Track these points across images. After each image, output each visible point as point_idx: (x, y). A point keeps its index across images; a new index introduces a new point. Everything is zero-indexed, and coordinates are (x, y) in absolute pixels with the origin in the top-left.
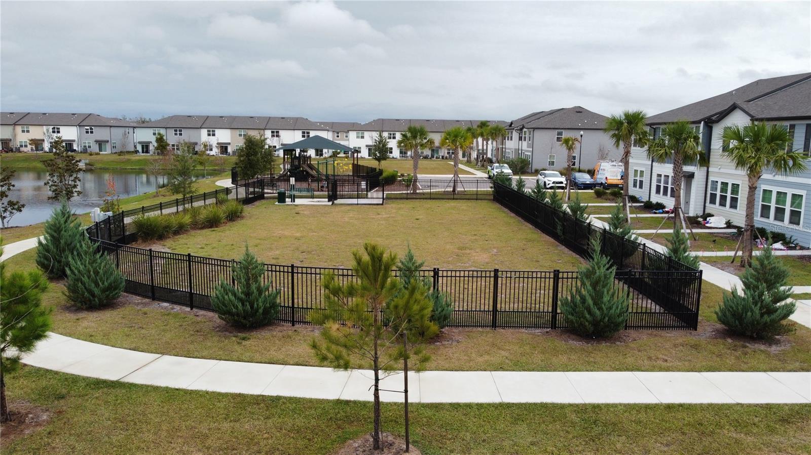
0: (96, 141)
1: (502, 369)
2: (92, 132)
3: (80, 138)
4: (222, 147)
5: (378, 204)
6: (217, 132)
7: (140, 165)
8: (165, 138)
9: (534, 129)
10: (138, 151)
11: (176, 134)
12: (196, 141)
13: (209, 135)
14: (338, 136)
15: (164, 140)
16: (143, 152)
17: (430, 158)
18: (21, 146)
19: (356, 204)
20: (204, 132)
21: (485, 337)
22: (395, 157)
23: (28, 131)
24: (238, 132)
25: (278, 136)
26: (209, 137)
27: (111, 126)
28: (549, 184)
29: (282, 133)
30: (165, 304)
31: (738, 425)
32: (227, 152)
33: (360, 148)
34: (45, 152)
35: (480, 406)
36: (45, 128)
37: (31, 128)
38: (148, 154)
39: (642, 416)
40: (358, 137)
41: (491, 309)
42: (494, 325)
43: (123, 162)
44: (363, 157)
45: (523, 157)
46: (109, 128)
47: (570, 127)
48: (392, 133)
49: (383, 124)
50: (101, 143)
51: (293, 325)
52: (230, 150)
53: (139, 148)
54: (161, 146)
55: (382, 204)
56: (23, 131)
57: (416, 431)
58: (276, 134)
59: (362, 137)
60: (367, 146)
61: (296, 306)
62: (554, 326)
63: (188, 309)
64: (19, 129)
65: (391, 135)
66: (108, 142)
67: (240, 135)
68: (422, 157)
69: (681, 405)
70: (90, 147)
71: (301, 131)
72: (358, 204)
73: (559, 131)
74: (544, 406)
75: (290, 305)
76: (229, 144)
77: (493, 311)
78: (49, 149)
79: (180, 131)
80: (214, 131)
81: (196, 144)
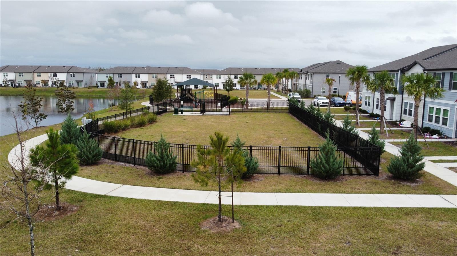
0: (76, 81)
1: (280, 192)
2: (74, 76)
3: (68, 80)
4: (143, 84)
5: (227, 115)
6: (141, 75)
7: (100, 94)
8: (113, 79)
9: (314, 73)
10: (98, 86)
11: (119, 77)
12: (129, 81)
13: (136, 77)
14: (206, 77)
15: (112, 80)
16: (101, 87)
17: (257, 89)
18: (37, 84)
19: (215, 115)
20: (134, 76)
21: (274, 178)
22: (238, 89)
23: (40, 76)
24: (152, 76)
25: (173, 78)
26: (137, 78)
27: (84, 73)
28: (320, 104)
29: (176, 76)
30: (122, 163)
31: (385, 216)
32: (146, 87)
33: (218, 84)
34: (49, 87)
35: (268, 206)
36: (49, 74)
37: (42, 74)
38: (104, 88)
39: (342, 212)
40: (217, 78)
41: (277, 165)
42: (279, 173)
43: (90, 92)
44: (220, 89)
45: (307, 89)
46: (83, 73)
47: (333, 72)
48: (236, 75)
49: (231, 71)
50: (78, 82)
51: (183, 173)
52: (148, 85)
53: (99, 84)
54: (111, 83)
55: (229, 115)
56: (38, 76)
57: (237, 216)
58: (172, 76)
59: (220, 78)
60: (222, 83)
61: (184, 163)
62: (308, 174)
63: (133, 165)
64: (36, 74)
65: (235, 76)
66: (82, 81)
67: (153, 77)
68: (252, 89)
69: (361, 207)
70: (73, 84)
71: (186, 75)
72: (216, 115)
73: (328, 74)
74: (297, 207)
75: (182, 163)
76: (147, 82)
77: (278, 166)
78: (52, 85)
79: (121, 75)
80: (139, 75)
81: (129, 82)
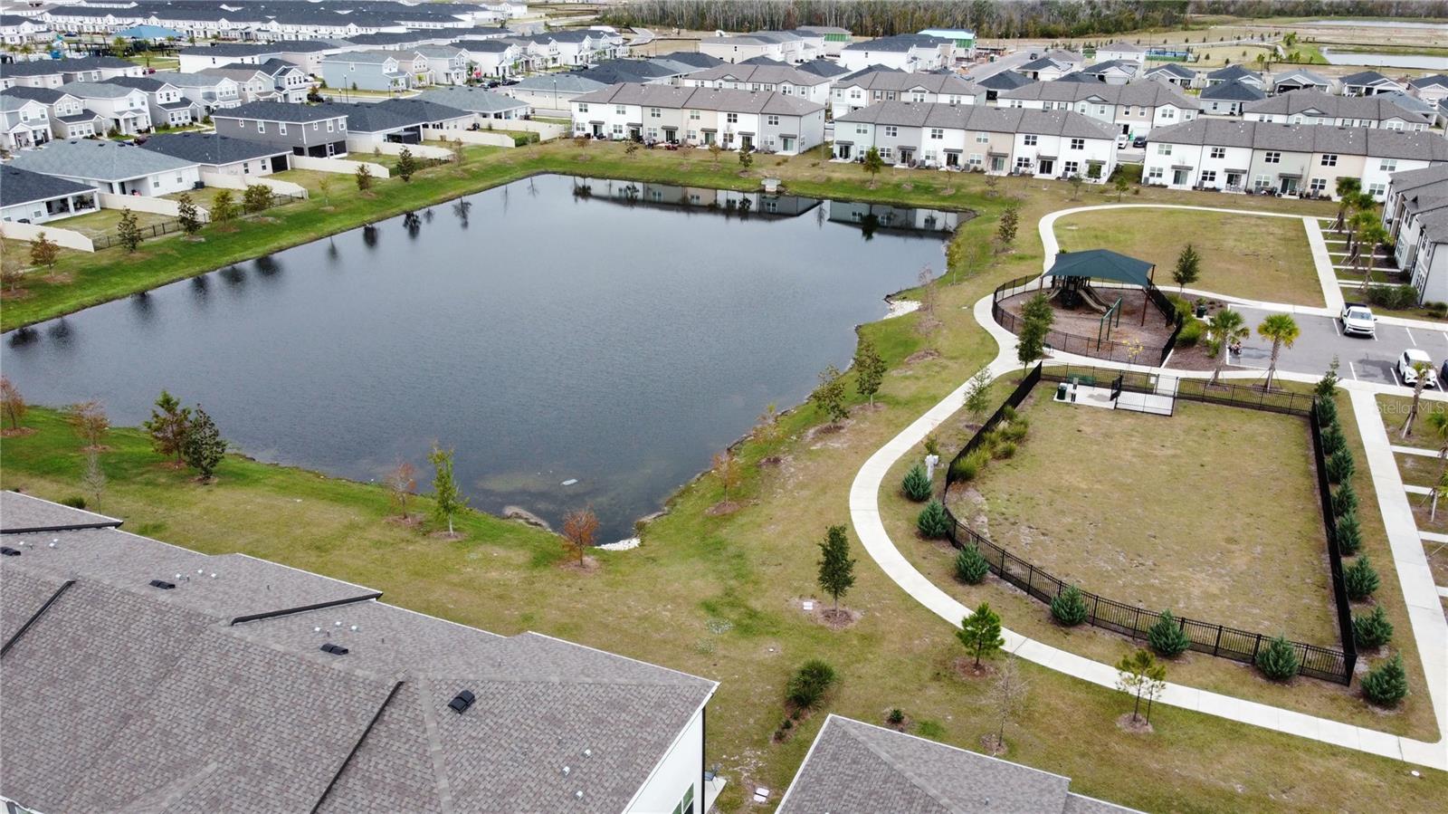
0: (781, 136)
1: (1206, 689)
2: (776, 123)
3: (761, 130)
4: (950, 156)
6: (946, 133)
9: (1437, 244)
11: (888, 134)
12: (915, 146)
13: (934, 137)
16: (841, 156)
18: (689, 137)
19: (1140, 412)
20: (927, 132)
21: (1206, 661)
23: (698, 118)
24: (975, 135)
25: (1034, 144)
26: (934, 140)
27: (801, 116)
29: (1040, 139)
30: (1009, 584)
32: (956, 164)
33: (1161, 170)
34: (718, 147)
35: (1186, 710)
36: (719, 114)
37: (702, 114)
38: (848, 161)
40: (1160, 152)
42: (1215, 654)
43: (821, 185)
46: (799, 118)
48: (1219, 148)
49: (1205, 130)
50: (786, 139)
51: (1092, 627)
52: (960, 161)
53: (836, 150)
55: (1171, 416)
56: (692, 117)
57: (1153, 716)
58: (1031, 140)
59: (1168, 153)
60: (1173, 167)
61: (1097, 616)
62: (1253, 662)
63: (1025, 593)
64: (687, 114)
66: (795, 137)
67: (979, 140)
69: (1287, 734)
70: (772, 144)
71: (1070, 140)
72: (1143, 411)
75: (1094, 616)
76: (961, 151)
77: (1216, 646)
78: (723, 143)
79: (895, 129)
80: (941, 131)
81: (914, 149)
